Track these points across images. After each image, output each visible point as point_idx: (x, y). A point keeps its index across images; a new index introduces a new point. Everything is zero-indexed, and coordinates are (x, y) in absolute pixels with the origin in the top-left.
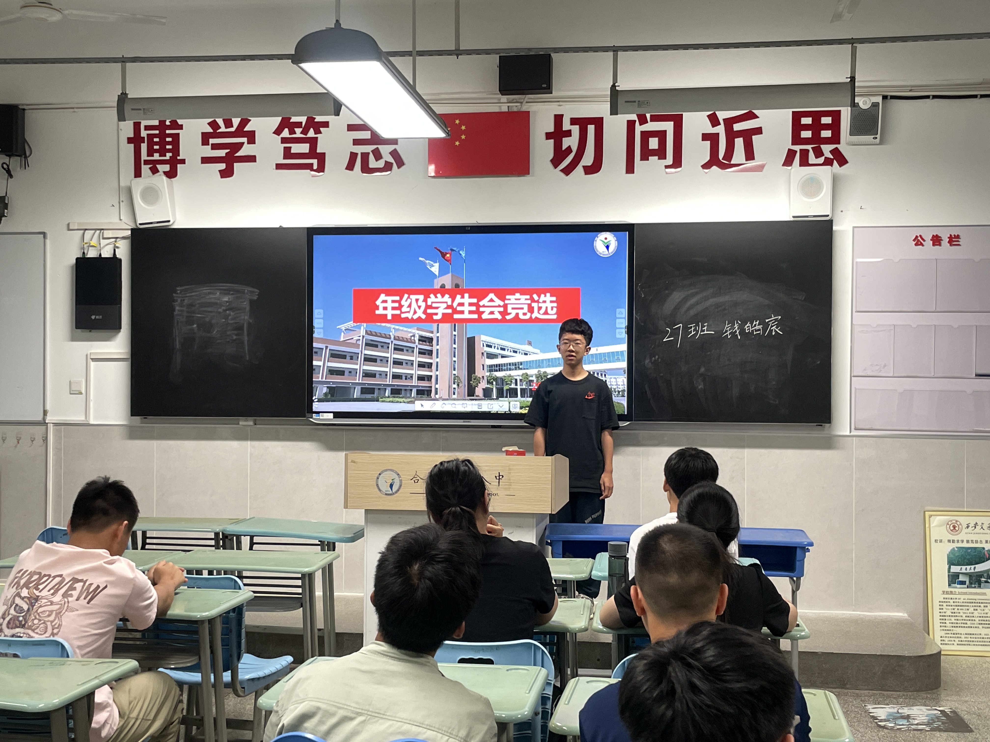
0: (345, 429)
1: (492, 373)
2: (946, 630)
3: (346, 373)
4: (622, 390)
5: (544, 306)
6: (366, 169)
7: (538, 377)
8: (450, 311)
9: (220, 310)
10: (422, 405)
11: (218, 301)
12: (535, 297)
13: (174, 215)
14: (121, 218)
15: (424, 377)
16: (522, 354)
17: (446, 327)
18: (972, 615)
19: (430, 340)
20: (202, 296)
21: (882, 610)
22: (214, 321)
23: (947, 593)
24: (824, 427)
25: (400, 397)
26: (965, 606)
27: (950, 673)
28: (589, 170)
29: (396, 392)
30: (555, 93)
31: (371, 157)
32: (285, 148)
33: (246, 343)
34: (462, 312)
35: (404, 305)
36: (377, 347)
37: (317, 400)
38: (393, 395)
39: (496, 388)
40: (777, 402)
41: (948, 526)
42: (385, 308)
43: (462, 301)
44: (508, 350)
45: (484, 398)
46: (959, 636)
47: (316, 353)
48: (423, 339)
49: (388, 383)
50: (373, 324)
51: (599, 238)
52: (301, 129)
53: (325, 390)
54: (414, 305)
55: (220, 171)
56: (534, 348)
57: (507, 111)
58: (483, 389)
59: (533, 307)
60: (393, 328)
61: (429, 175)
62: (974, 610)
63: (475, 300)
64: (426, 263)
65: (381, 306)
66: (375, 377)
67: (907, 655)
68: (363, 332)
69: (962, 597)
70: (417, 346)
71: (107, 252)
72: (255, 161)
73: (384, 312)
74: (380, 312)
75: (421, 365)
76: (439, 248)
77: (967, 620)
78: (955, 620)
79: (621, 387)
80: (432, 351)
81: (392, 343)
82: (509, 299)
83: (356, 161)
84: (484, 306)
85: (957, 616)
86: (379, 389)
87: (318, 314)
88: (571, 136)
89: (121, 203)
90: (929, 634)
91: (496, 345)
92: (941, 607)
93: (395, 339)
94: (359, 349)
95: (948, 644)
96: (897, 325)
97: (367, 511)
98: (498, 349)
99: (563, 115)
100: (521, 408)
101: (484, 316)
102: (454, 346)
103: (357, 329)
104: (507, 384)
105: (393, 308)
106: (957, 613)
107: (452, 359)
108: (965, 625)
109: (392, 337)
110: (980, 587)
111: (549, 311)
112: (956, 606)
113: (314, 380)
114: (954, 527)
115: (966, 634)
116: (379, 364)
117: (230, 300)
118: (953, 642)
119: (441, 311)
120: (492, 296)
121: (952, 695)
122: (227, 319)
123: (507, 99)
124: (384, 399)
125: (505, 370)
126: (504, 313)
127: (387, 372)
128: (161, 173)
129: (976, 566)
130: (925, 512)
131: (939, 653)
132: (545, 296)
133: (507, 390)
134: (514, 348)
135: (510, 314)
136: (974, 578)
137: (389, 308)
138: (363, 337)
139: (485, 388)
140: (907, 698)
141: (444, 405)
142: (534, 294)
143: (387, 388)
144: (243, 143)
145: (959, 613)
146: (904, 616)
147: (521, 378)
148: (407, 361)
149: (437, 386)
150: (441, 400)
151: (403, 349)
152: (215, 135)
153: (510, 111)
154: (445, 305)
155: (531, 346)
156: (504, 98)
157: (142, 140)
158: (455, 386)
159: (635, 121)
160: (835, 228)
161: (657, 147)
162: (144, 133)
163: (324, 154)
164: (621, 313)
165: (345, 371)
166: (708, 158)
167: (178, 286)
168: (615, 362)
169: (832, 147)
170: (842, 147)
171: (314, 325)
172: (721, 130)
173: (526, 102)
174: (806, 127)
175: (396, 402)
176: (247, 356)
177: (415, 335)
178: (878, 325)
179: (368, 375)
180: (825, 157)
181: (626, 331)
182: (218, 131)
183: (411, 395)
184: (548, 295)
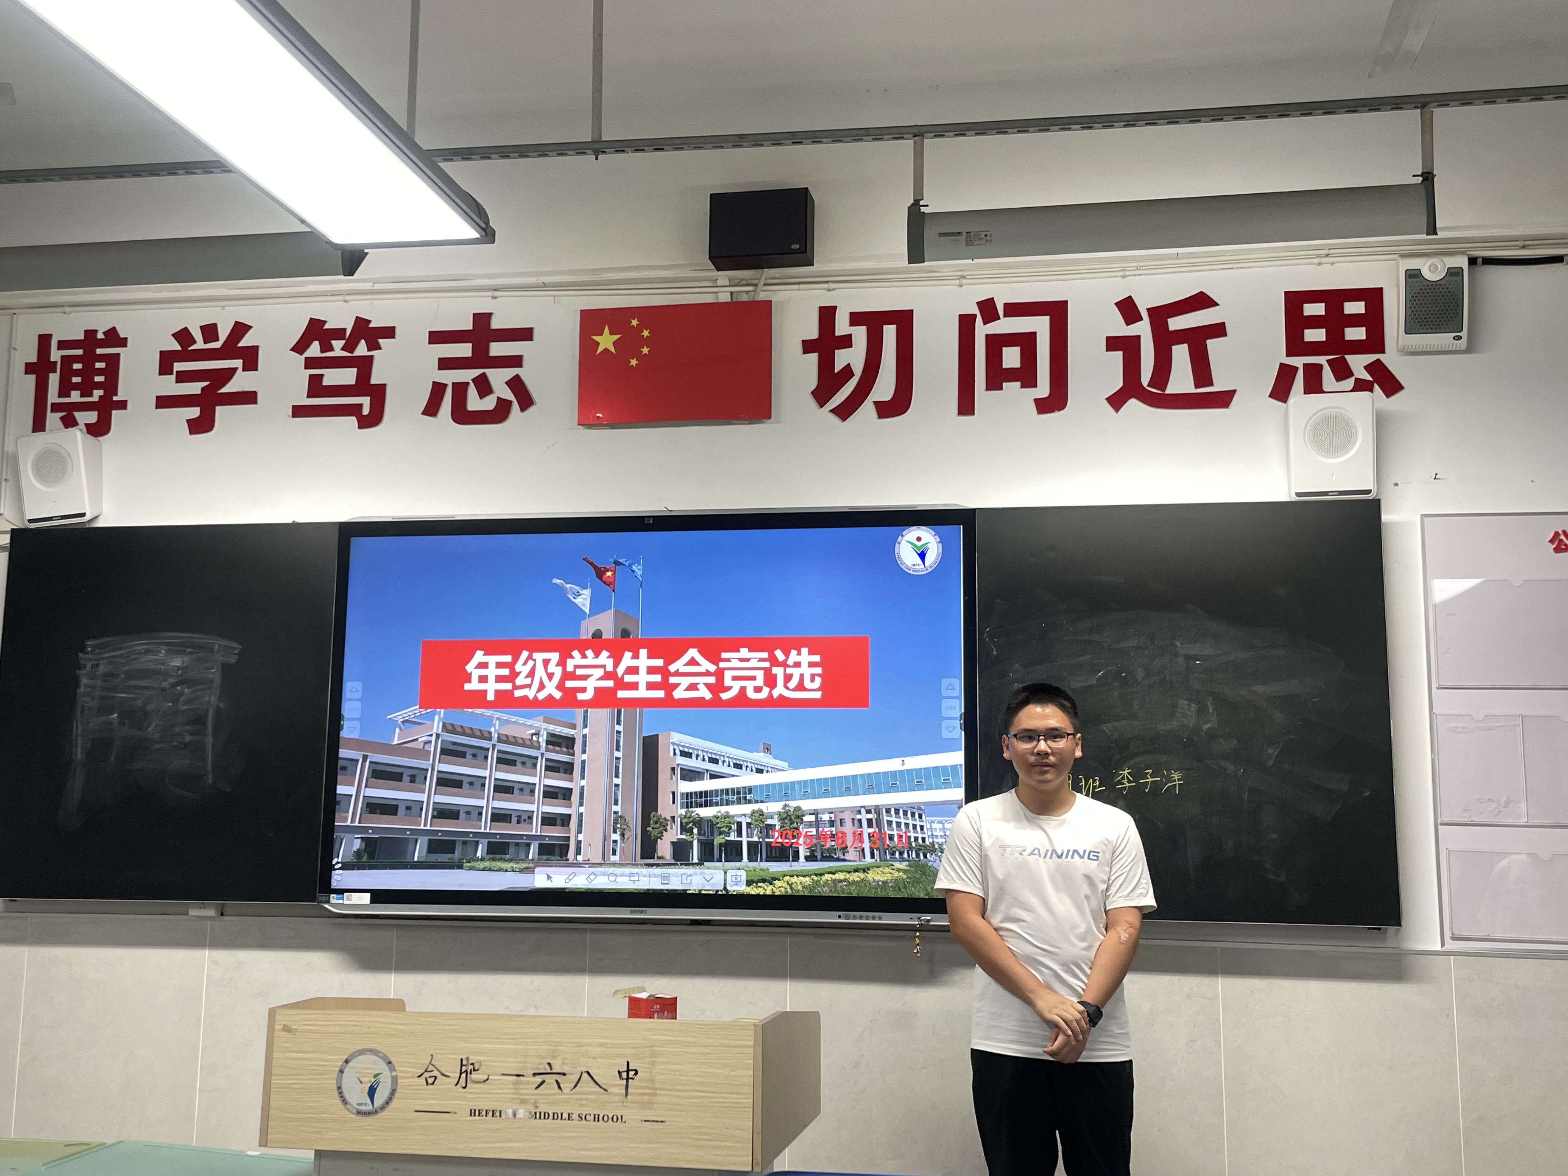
0: (397, 926)
1: (691, 809)
3: (401, 810)
5: (796, 672)
6: (461, 415)
7: (784, 819)
8: (610, 684)
9: (165, 684)
10: (549, 877)
11: (163, 667)
12: (779, 655)
13: (96, 503)
14: (2, 511)
15: (555, 819)
16: (752, 771)
17: (601, 716)
19: (568, 743)
20: (133, 657)
22: (150, 707)
24: (1383, 934)
25: (505, 861)
28: (886, 410)
29: (498, 849)
30: (818, 265)
31: (472, 391)
32: (311, 377)
33: (209, 749)
34: (634, 686)
35: (520, 673)
36: (465, 757)
37: (340, 865)
38: (491, 856)
39: (699, 840)
40: (1283, 878)
42: (483, 679)
43: (634, 663)
44: (724, 762)
45: (673, 862)
47: (344, 768)
48: (555, 741)
49: (482, 830)
50: (458, 710)
51: (906, 538)
52: (343, 342)
53: (357, 844)
54: (540, 672)
55: (188, 421)
56: (776, 758)
57: (729, 300)
58: (672, 843)
59: (776, 675)
60: (498, 719)
63: (659, 662)
64: (566, 589)
65: (476, 674)
66: (457, 818)
68: (437, 727)
70: (542, 754)
72: (255, 402)
73: (482, 687)
74: (473, 685)
75: (551, 794)
76: (590, 560)
80: (571, 765)
81: (493, 750)
82: (728, 660)
83: (442, 397)
84: (677, 674)
86: (465, 843)
87: (351, 691)
88: (851, 346)
89: (3, 483)
91: (700, 753)
93: (500, 740)
94: (429, 761)
96: (1529, 716)
97: (318, 1154)
98: (704, 760)
99: (836, 307)
100: (749, 883)
101: (678, 694)
102: (617, 754)
103: (426, 720)
104: (721, 833)
105: (499, 679)
107: (611, 781)
109: (495, 736)
111: (807, 684)
113: (336, 824)
116: (468, 792)
117: (185, 665)
119: (591, 685)
120: (693, 653)
122: (175, 702)
123: (728, 278)
124: (473, 864)
125: (717, 804)
126: (718, 688)
127: (482, 807)
128: (82, 425)
132: (799, 654)
133: (721, 845)
134: (736, 759)
135: (729, 688)
137: (492, 679)
138: (438, 736)
139: (675, 840)
141: (592, 877)
142: (776, 649)
143: (481, 840)
144: (234, 370)
147: (749, 820)
148: (522, 786)
149: (581, 837)
150: (587, 866)
151: (515, 761)
152: (186, 355)
153: (734, 300)
154: (600, 672)
155: (770, 754)
156: (723, 277)
157: (52, 367)
158: (616, 837)
159: (976, 315)
160: (1384, 518)
161: (1017, 364)
162: (56, 355)
163: (382, 388)
164: (950, 687)
165: (397, 805)
166: (1120, 384)
167: (89, 638)
168: (942, 789)
169: (1370, 358)
170: (1390, 359)
171: (342, 713)
172: (1143, 329)
173: (765, 285)
174: (1315, 322)
175: (496, 871)
176: (211, 776)
177: (539, 731)
178: (1486, 716)
179: (444, 813)
180: (1356, 379)
181: (961, 724)
182: (190, 349)
183: (528, 857)
184: (805, 650)
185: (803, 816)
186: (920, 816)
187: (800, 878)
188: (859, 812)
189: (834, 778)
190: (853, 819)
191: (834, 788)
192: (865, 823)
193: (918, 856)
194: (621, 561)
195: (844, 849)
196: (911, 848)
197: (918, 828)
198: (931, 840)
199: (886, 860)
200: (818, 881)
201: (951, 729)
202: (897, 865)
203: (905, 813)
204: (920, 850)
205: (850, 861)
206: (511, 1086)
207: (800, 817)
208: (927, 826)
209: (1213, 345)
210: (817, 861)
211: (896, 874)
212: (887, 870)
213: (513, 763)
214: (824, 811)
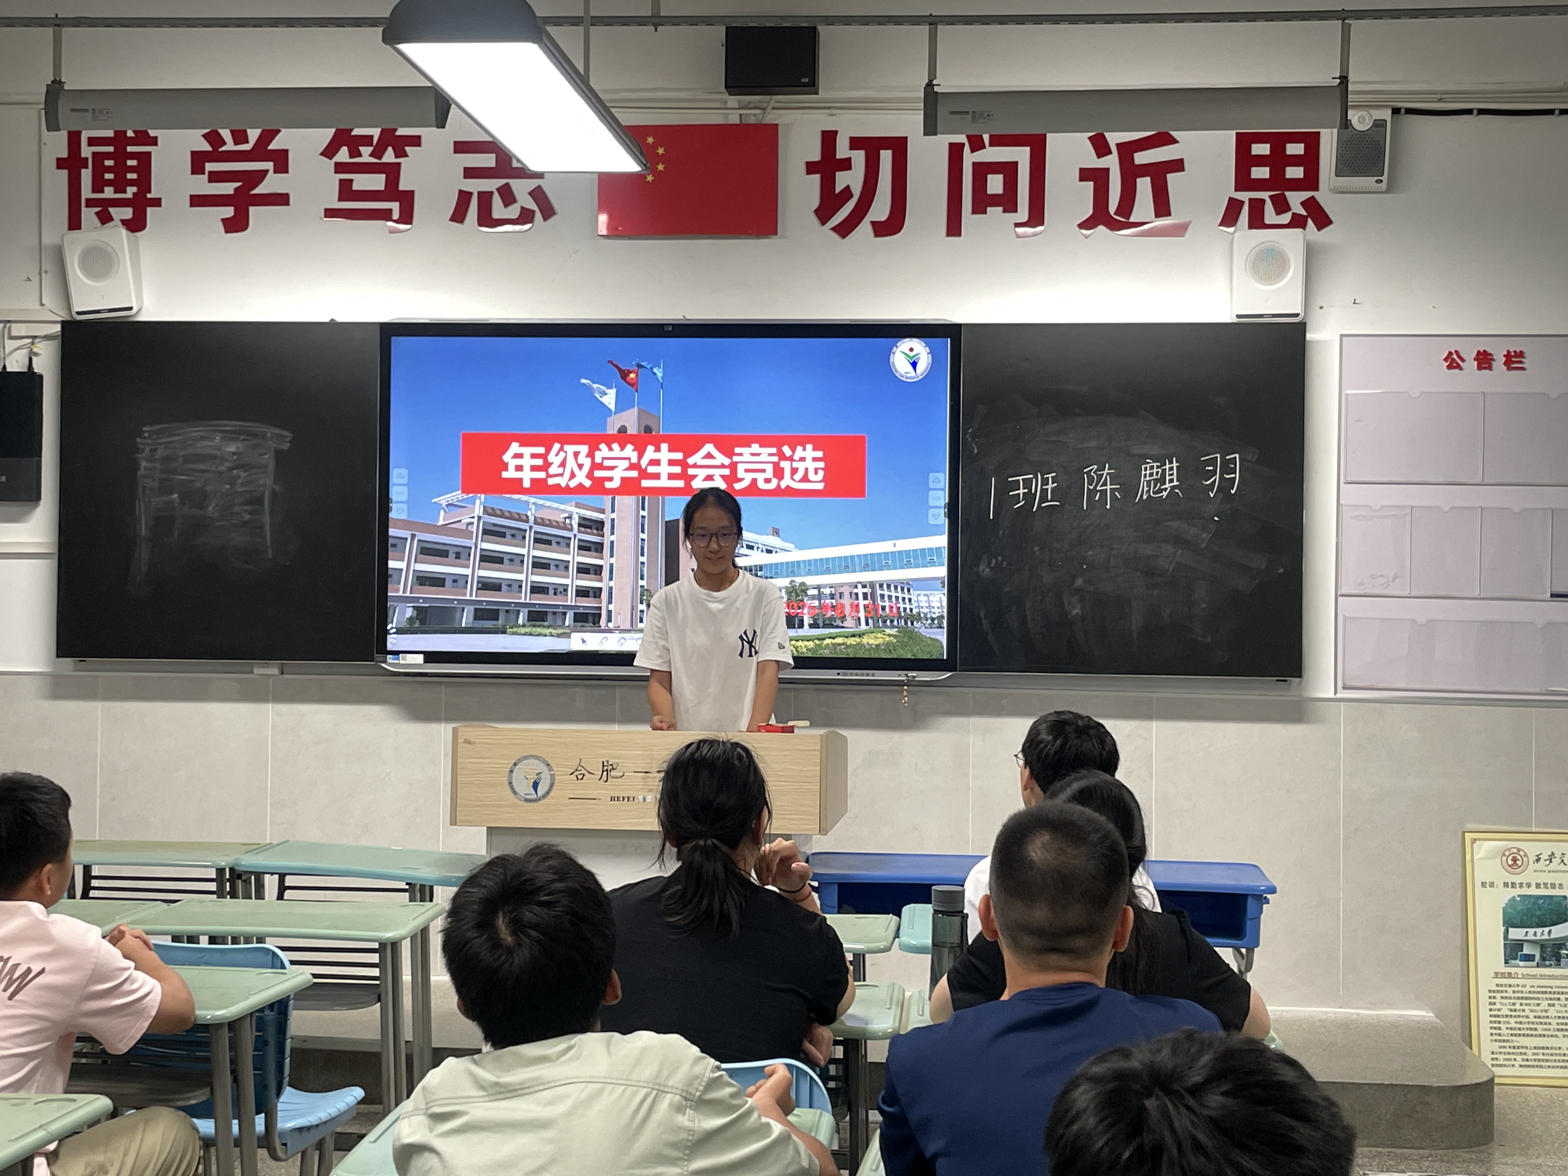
0: (445, 682)
2: (1500, 1041)
3: (449, 582)
4: (938, 617)
5: (801, 466)
6: (486, 219)
8: (634, 474)
9: (222, 468)
10: (584, 641)
11: (219, 453)
12: (787, 450)
13: (139, 296)
14: (44, 302)
15: (588, 591)
16: (762, 551)
17: (627, 502)
18: (1546, 1014)
19: (598, 526)
20: (189, 443)
21: (1390, 1006)
22: (208, 488)
23: (1503, 975)
24: (1290, 684)
25: (544, 627)
26: (1534, 998)
27: (1508, 1117)
28: (883, 229)
29: (537, 617)
30: (824, 93)
31: (497, 200)
32: (341, 181)
33: (268, 527)
34: (657, 476)
35: (552, 463)
36: (505, 537)
37: (394, 630)
38: (532, 623)
40: (1209, 640)
41: (1504, 858)
42: (519, 468)
43: (656, 456)
46: (1524, 1051)
47: (394, 546)
48: (586, 524)
49: (523, 601)
50: (498, 496)
51: (900, 349)
52: (370, 149)
53: (409, 612)
54: (571, 463)
55: (224, 221)
56: (783, 540)
57: (739, 122)
60: (533, 503)
61: (600, 233)
62: (1549, 1005)
63: (679, 456)
64: (593, 388)
65: (512, 463)
66: (500, 590)
67: (1435, 1085)
68: (478, 510)
69: (1529, 982)
70: (575, 535)
71: (17, 361)
72: (288, 204)
73: (518, 475)
74: (510, 474)
75: (583, 570)
76: (615, 362)
77: (1537, 1023)
78: (1516, 1023)
79: (936, 610)
80: (602, 544)
81: (531, 531)
82: (741, 455)
83: (469, 205)
84: (695, 466)
85: (1519, 1016)
86: (507, 611)
87: (397, 477)
88: (850, 168)
89: (43, 275)
90: (1471, 1048)
92: (1492, 1001)
93: (536, 522)
94: (472, 540)
95: (1505, 1066)
96: (1415, 507)
97: (490, 830)
99: (836, 132)
102: (642, 536)
103: (468, 504)
105: (534, 468)
106: (1519, 1010)
107: (637, 559)
108: (1534, 1033)
109: (532, 519)
110: (1558, 965)
111: (811, 476)
112: (1518, 998)
113: (389, 594)
114: (1515, 860)
115: (1535, 1048)
116: (508, 567)
117: (240, 450)
118: (1513, 1062)
119: (618, 475)
120: (709, 448)
121: (1515, 1155)
122: (233, 484)
123: (739, 101)
124: (515, 630)
126: (732, 478)
127: (522, 581)
128: (117, 221)
129: (1552, 928)
130: (1464, 833)
131: (1490, 1082)
132: (804, 449)
135: (741, 480)
136: (1549, 949)
137: (527, 468)
138: (479, 518)
140: (1434, 1161)
141: (622, 641)
142: (783, 445)
143: (522, 609)
144: (266, 172)
145: (1524, 1011)
146: (1428, 1016)
148: (557, 563)
149: (611, 607)
150: (617, 632)
151: (551, 541)
152: (216, 156)
153: (743, 122)
154: (626, 464)
155: (779, 537)
156: (734, 101)
157: (84, 163)
158: (643, 607)
159: (963, 144)
160: (1309, 336)
161: (1001, 192)
162: (86, 151)
163: (412, 193)
164: (937, 480)
165: (444, 579)
166: (1090, 212)
167: (145, 425)
168: (927, 567)
169: (1306, 195)
170: (1322, 196)
171: (390, 496)
172: (1112, 162)
173: (773, 108)
174: (1260, 161)
175: (537, 635)
176: (270, 551)
177: (572, 515)
178: (1383, 506)
179: (487, 586)
180: (1293, 214)
181: (945, 512)
182: (220, 150)
183: (564, 623)
184: (809, 447)
185: (807, 589)
186: (909, 590)
187: (805, 642)
188: (856, 587)
189: (835, 558)
190: (851, 593)
191: (834, 566)
192: (861, 597)
193: (906, 623)
194: (643, 364)
195: (843, 618)
196: (900, 617)
197: (907, 601)
198: (917, 610)
199: (879, 627)
200: (820, 645)
201: (936, 517)
202: (888, 631)
203: (896, 588)
204: (908, 618)
205: (847, 628)
206: (642, 780)
207: (804, 591)
208: (914, 598)
209: (1172, 179)
210: (819, 628)
211: (887, 639)
212: (879, 635)
213: (549, 543)
214: (825, 586)
